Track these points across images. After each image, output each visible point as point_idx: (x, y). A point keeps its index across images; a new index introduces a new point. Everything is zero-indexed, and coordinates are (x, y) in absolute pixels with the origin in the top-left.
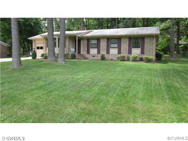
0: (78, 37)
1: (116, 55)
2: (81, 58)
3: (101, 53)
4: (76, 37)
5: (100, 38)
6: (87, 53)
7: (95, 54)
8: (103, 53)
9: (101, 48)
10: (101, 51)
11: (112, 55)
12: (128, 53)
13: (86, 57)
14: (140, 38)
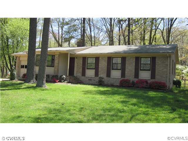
0: (70, 54)
1: (118, 78)
2: (73, 81)
3: (99, 76)
4: (68, 54)
5: (98, 56)
6: (82, 76)
7: (91, 77)
8: (101, 76)
9: (100, 69)
10: (99, 73)
11: (113, 78)
12: (134, 77)
13: (80, 80)
14: (150, 58)
